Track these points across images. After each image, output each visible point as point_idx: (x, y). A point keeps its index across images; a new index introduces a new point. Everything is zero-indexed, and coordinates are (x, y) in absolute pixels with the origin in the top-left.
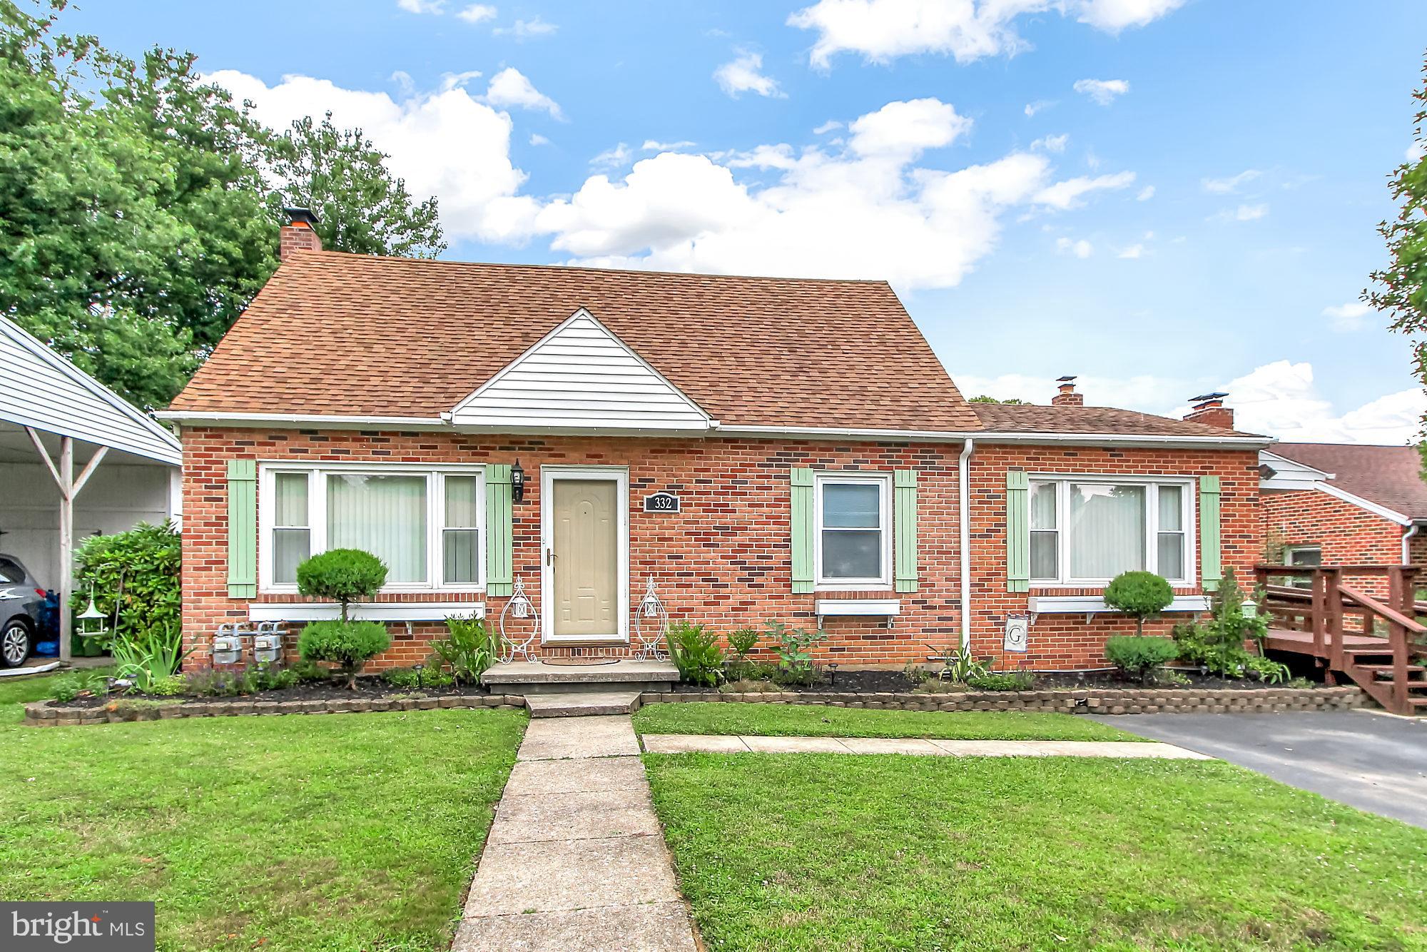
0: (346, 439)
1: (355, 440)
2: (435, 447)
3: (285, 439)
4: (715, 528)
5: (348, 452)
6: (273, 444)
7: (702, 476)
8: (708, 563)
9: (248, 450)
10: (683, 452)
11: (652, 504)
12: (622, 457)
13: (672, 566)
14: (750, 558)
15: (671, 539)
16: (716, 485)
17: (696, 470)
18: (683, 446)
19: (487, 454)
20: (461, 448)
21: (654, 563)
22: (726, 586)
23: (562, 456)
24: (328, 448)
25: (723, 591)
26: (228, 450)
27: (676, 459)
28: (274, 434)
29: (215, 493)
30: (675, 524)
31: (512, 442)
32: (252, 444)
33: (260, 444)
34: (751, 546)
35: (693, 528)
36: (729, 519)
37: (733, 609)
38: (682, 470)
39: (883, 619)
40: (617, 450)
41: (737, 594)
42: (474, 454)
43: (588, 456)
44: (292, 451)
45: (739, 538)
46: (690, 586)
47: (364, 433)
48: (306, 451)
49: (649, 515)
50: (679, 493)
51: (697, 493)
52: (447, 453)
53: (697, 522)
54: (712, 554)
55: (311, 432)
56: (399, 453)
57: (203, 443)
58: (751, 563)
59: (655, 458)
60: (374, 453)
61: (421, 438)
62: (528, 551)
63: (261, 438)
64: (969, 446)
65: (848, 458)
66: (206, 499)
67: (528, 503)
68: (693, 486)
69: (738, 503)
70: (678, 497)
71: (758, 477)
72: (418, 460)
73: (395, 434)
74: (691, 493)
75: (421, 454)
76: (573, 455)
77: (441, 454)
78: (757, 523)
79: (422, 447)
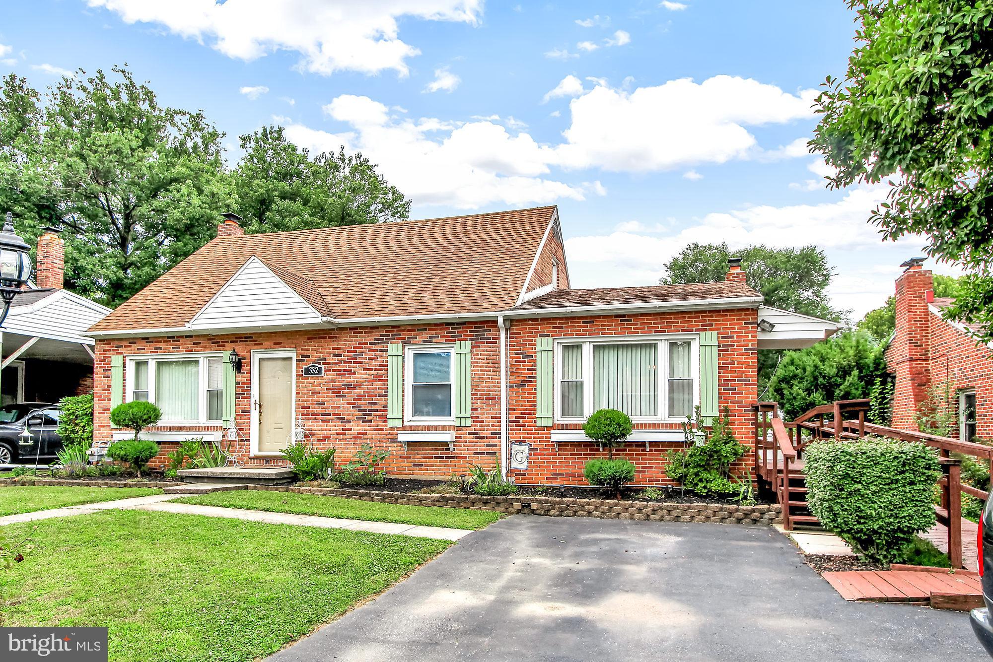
0: (161, 342)
1: (165, 342)
2: (200, 343)
3: (135, 343)
4: (344, 385)
5: (161, 349)
6: (130, 346)
7: (336, 352)
8: (339, 407)
9: (121, 350)
10: (326, 338)
11: (307, 371)
12: (292, 343)
13: (318, 409)
14: (364, 403)
15: (318, 393)
16: (344, 358)
17: (333, 349)
18: (326, 334)
19: (224, 346)
20: (213, 343)
21: (309, 408)
22: (349, 422)
23: (261, 344)
24: (152, 346)
25: (348, 425)
26: (113, 350)
27: (322, 342)
28: (131, 341)
29: (107, 373)
30: (320, 383)
31: (236, 338)
32: (122, 346)
33: (126, 346)
34: (364, 396)
35: (331, 385)
36: (352, 379)
37: (354, 437)
38: (325, 349)
40: (289, 339)
41: (356, 427)
42: (218, 346)
43: (275, 344)
44: (138, 349)
45: (358, 391)
46: (328, 422)
47: (169, 337)
48: (144, 349)
49: (307, 378)
50: (324, 364)
51: (334, 363)
52: (205, 347)
53: (333, 382)
54: (341, 402)
55: (146, 339)
56: (184, 348)
57: (103, 347)
58: (364, 407)
59: (311, 342)
60: (173, 348)
61: (194, 338)
62: (244, 401)
63: (125, 343)
64: (500, 321)
65: (426, 335)
66: (104, 377)
67: (244, 373)
68: (331, 359)
69: (357, 369)
70: (322, 366)
71: (369, 351)
72: (192, 351)
73: (181, 337)
74: (329, 363)
75: (193, 347)
76: (266, 343)
77: (203, 347)
78: (368, 381)
79: (194, 344)
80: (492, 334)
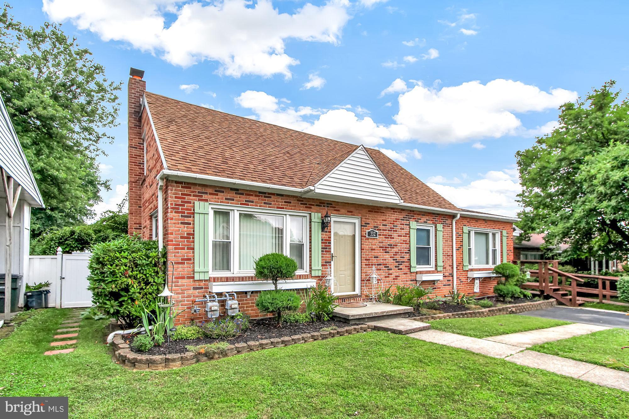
0: (252, 195)
1: (256, 196)
2: (290, 203)
3: (223, 192)
4: (388, 245)
5: (253, 202)
6: (217, 195)
7: (384, 223)
8: (386, 260)
9: (205, 197)
10: (378, 212)
11: (369, 234)
12: (359, 213)
13: (375, 261)
14: (398, 257)
15: (374, 250)
16: (388, 227)
17: (383, 220)
18: (378, 209)
19: (311, 208)
20: (301, 204)
21: (369, 260)
22: (391, 269)
23: (339, 211)
24: (244, 199)
25: (391, 272)
26: (194, 196)
27: (376, 215)
28: (217, 189)
29: (187, 220)
30: (376, 242)
31: (320, 203)
32: (206, 193)
33: (211, 194)
34: (398, 253)
35: (381, 245)
36: (392, 241)
37: (394, 279)
38: (378, 220)
39: (433, 282)
40: (357, 210)
41: (395, 272)
42: (306, 207)
43: (348, 212)
44: (226, 199)
45: (395, 250)
46: (380, 270)
47: (260, 192)
48: (233, 200)
49: (368, 239)
50: (378, 230)
51: (383, 230)
52: (295, 206)
53: (382, 242)
54: (387, 256)
55: (236, 190)
56: (275, 204)
57: (181, 191)
58: (399, 260)
59: (370, 214)
60: (265, 203)
61: (284, 197)
62: (327, 254)
63: (210, 190)
64: (459, 216)
65: (424, 219)
66: (182, 223)
67: (326, 232)
68: (381, 227)
69: (395, 235)
71: (401, 224)
72: (283, 208)
73: (273, 194)
74: (380, 230)
75: (284, 205)
76: (343, 211)
77: (293, 206)
78: (400, 243)
79: (285, 202)
80: (448, 222)
